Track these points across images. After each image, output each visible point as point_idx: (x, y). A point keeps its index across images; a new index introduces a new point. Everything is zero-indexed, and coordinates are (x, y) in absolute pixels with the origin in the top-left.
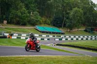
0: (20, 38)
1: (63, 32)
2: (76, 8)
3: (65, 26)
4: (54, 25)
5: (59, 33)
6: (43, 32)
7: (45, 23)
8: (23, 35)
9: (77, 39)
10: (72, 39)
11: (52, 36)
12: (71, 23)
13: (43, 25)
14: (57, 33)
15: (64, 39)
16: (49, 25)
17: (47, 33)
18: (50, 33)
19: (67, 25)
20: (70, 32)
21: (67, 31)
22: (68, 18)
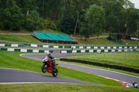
0: (6, 49)
1: (74, 40)
2: (95, 5)
3: (78, 31)
4: (62, 31)
5: (69, 43)
6: (45, 41)
7: (49, 27)
8: (12, 45)
9: (103, 51)
10: (95, 51)
11: (58, 47)
12: (87, 27)
13: (44, 31)
14: (65, 42)
15: (74, 51)
16: (55, 30)
17: (50, 42)
18: (55, 42)
19: (81, 31)
20: (85, 40)
21: (81, 40)
22: (82, 20)
